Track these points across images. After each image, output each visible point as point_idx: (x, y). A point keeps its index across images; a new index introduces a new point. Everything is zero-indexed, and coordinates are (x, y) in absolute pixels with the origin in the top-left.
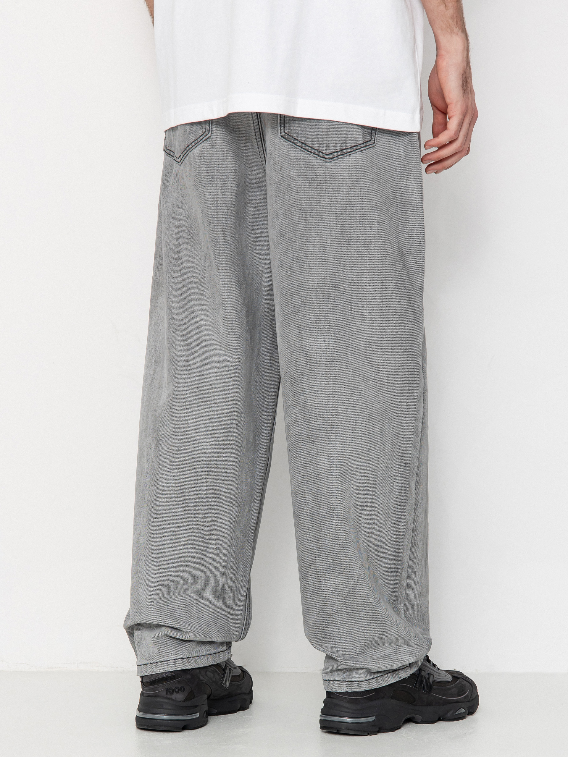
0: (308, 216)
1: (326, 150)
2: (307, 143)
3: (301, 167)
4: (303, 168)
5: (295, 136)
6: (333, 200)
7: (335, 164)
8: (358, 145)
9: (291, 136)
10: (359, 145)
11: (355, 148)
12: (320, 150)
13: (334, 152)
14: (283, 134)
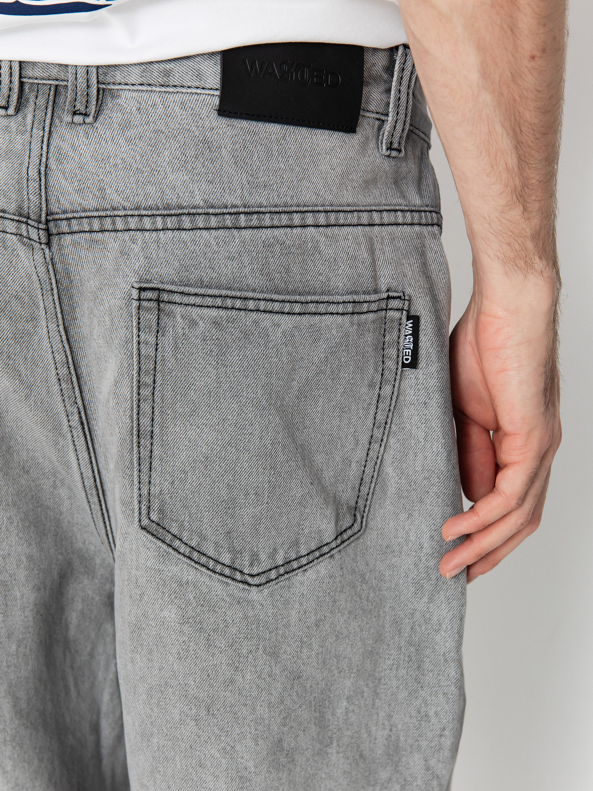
0: (203, 713)
1: (251, 565)
2: (203, 549)
3: (188, 603)
4: (194, 604)
5: (174, 530)
6: (263, 676)
7: (271, 595)
8: (324, 545)
9: (164, 528)
10: (327, 544)
11: (317, 554)
12: (236, 565)
13: (270, 570)
14: (145, 522)
